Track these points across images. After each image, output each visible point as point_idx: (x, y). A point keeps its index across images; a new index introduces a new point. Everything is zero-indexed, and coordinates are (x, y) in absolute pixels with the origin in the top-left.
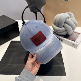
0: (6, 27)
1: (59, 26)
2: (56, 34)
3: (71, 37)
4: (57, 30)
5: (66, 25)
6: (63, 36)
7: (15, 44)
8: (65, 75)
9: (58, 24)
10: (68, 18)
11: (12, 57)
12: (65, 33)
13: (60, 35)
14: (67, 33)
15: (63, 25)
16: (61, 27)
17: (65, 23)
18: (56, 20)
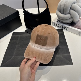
1: (64, 13)
2: (60, 22)
3: (76, 25)
4: (62, 18)
5: (72, 11)
6: (68, 24)
8: (72, 64)
9: (62, 10)
10: (74, 3)
12: (70, 21)
13: (64, 23)
14: (73, 20)
15: (69, 11)
16: (66, 14)
17: (71, 9)
18: (60, 6)
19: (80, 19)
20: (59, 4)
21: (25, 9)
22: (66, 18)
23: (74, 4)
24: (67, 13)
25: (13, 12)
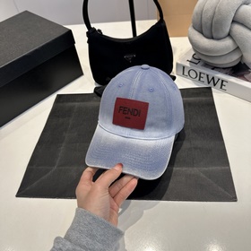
0: (36, 50)
1: (214, 35)
2: (201, 63)
4: (206, 50)
5: (238, 29)
6: (226, 71)
7: (70, 104)
9: (208, 27)
10: (246, 3)
11: (64, 144)
12: (233, 59)
13: (214, 68)
14: (242, 56)
15: (228, 30)
16: (218, 39)
17: (234, 22)
18: (201, 14)
20: (197, 8)
21: (92, 25)
22: (218, 51)
23: (245, 6)
24: (223, 35)
25: (56, 35)
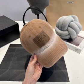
1: (63, 30)
3: (74, 41)
4: (60, 34)
5: (70, 28)
7: (15, 47)
8: (69, 81)
9: (61, 27)
10: (72, 21)
11: (11, 62)
12: (68, 37)
14: (71, 36)
16: (64, 31)
17: (68, 26)
18: (59, 23)
19: (77, 36)
20: (58, 21)
